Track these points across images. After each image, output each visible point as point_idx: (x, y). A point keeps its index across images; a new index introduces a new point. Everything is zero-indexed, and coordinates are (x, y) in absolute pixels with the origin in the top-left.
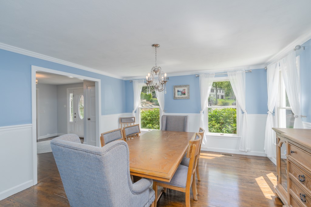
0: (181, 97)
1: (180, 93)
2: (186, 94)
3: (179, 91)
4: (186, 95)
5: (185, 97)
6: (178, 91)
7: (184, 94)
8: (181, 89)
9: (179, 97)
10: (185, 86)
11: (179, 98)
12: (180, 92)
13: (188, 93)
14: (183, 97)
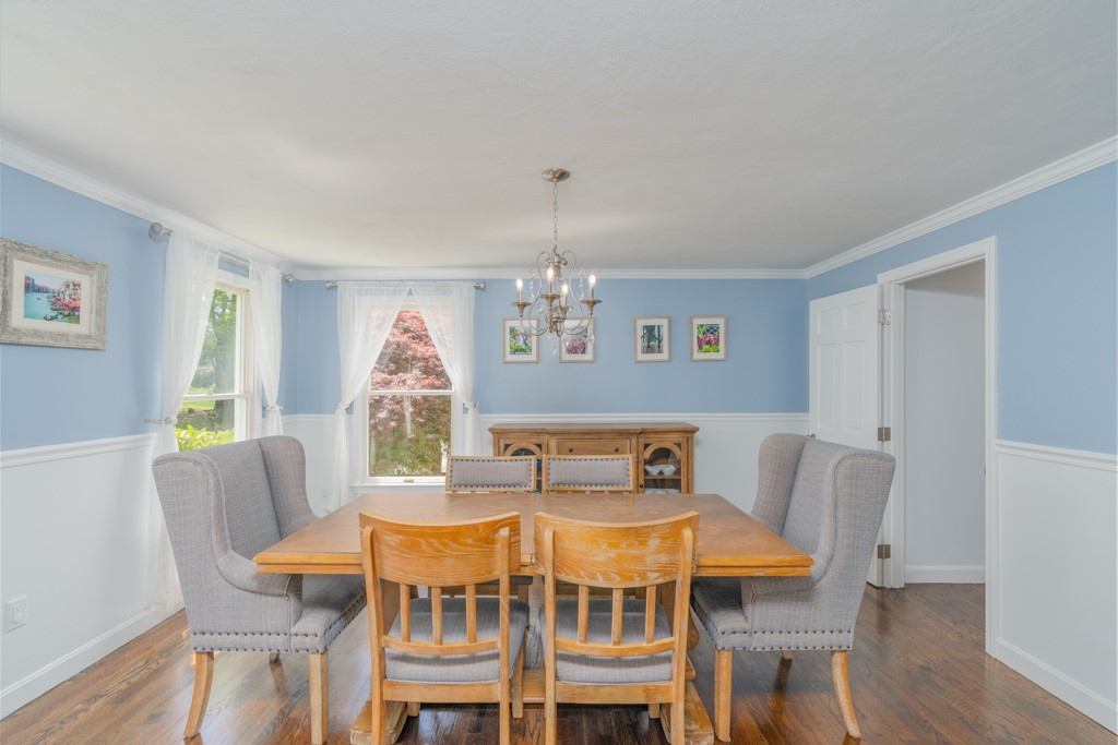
0: (52, 335)
1: (42, 304)
2: (84, 314)
3: (39, 290)
4: (85, 325)
5: (78, 336)
6: (30, 287)
7: (70, 312)
8: (52, 277)
9: (36, 333)
10: (85, 265)
11: (37, 341)
12: (44, 296)
13: (100, 311)
14: (64, 336)
